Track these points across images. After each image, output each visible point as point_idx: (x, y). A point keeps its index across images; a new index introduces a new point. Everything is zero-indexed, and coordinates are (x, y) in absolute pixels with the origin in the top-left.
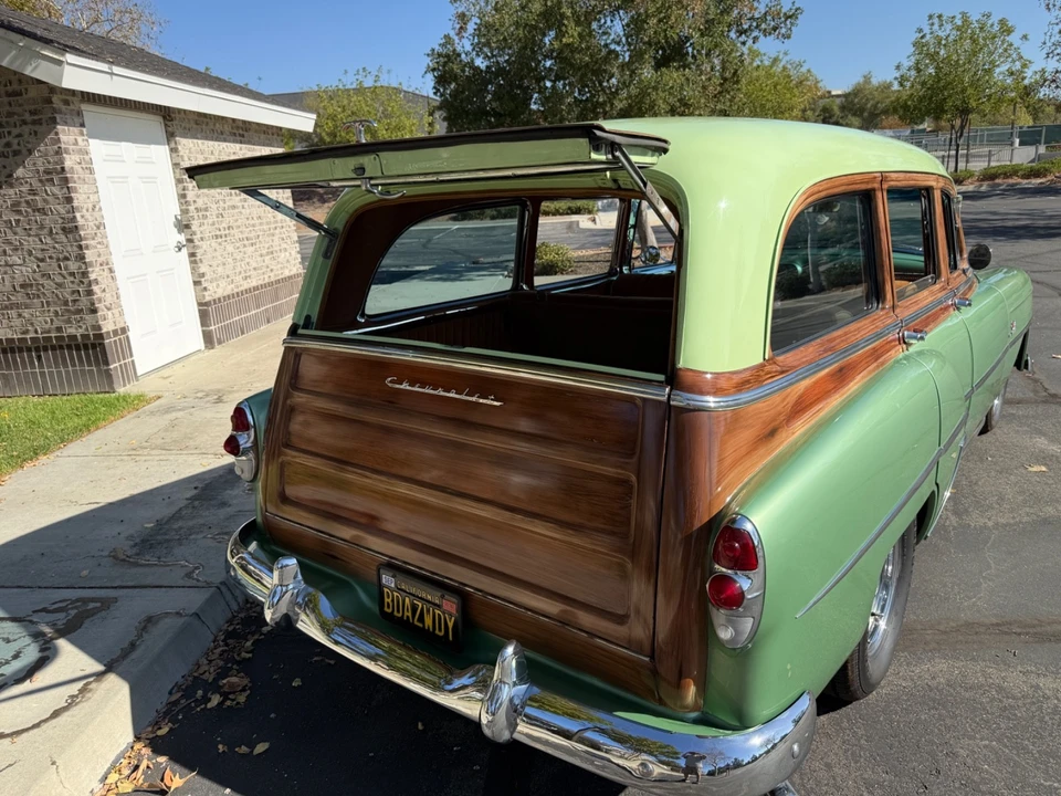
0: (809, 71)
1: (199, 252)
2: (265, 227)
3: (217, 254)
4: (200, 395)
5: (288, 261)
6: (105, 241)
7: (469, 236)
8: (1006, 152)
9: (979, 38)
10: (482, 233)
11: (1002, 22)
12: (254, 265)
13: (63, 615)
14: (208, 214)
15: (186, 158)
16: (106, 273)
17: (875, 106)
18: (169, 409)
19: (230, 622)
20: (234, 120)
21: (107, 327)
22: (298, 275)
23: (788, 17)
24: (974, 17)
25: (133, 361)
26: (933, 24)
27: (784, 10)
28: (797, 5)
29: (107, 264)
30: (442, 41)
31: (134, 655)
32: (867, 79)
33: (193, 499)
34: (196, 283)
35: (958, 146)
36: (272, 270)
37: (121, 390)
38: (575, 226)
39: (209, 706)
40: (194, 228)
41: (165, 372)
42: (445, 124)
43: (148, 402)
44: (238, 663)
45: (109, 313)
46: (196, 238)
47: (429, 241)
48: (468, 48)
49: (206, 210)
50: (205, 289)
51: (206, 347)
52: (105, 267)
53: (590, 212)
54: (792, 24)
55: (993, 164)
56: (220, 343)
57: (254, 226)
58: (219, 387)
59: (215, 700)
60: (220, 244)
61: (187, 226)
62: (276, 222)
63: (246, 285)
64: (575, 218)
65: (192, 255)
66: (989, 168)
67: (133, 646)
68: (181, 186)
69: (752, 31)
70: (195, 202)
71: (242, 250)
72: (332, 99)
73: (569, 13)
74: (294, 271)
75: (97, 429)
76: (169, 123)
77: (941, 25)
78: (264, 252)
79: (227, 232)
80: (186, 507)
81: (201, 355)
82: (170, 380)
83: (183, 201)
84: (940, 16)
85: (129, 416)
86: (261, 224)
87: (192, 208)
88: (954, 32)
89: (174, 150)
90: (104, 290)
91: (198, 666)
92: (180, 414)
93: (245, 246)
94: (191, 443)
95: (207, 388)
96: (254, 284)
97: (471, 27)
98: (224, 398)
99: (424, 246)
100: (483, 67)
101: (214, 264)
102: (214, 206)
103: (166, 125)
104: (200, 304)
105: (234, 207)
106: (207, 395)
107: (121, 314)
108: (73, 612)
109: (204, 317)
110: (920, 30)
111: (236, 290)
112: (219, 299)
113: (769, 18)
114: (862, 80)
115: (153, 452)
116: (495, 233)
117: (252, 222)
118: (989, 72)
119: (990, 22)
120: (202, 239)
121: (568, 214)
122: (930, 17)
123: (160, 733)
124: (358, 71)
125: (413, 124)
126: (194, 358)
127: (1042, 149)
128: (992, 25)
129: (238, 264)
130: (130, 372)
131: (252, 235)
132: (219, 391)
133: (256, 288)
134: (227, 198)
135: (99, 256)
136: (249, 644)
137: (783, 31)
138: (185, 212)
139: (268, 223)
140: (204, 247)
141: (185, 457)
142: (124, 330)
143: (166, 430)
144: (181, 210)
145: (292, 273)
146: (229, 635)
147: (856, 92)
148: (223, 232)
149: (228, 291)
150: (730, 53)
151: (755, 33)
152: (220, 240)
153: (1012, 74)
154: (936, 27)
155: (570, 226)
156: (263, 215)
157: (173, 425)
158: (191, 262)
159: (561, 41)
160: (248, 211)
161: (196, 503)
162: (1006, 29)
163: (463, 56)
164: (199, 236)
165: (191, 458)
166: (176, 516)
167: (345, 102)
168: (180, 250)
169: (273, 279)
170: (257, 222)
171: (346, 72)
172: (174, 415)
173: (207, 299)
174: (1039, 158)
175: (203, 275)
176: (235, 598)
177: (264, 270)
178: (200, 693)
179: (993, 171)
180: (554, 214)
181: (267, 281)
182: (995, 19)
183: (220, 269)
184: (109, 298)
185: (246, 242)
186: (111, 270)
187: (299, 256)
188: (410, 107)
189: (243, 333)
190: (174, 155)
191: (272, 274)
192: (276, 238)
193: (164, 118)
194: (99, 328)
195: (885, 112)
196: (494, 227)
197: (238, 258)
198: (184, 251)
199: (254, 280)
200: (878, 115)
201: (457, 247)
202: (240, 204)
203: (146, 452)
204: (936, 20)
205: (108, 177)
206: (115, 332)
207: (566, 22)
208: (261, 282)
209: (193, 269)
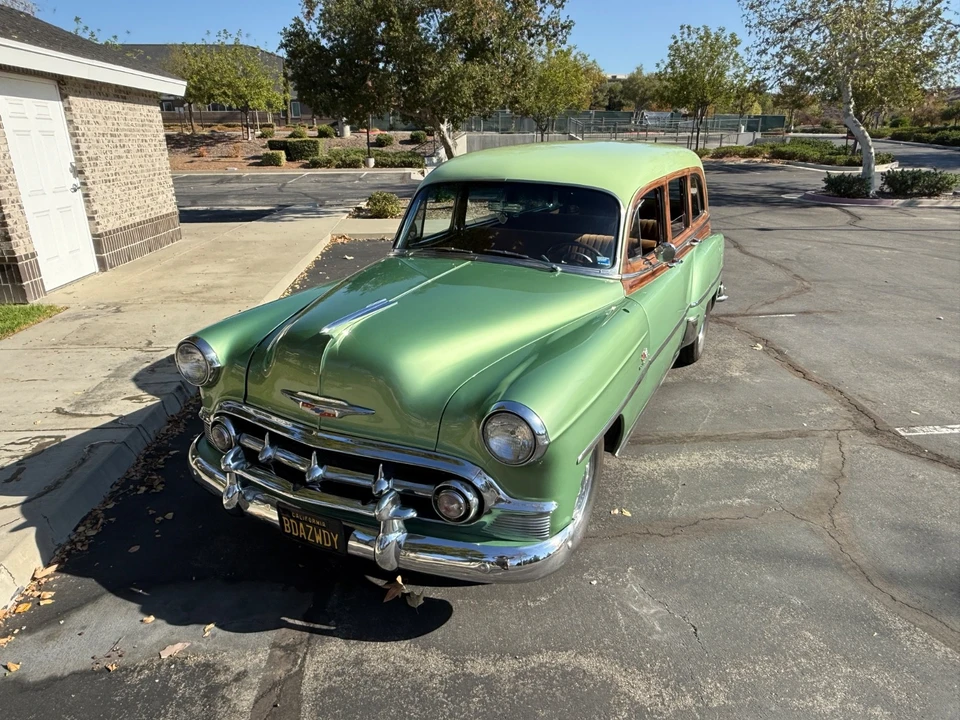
0: (594, 62)
1: (92, 193)
2: (146, 174)
3: (107, 195)
4: (102, 306)
5: (165, 202)
6: (14, 183)
7: (318, 182)
8: (733, 136)
9: (715, 46)
10: (328, 179)
11: (733, 36)
12: (138, 205)
13: (29, 445)
14: (98, 162)
15: (78, 116)
16: (17, 208)
17: (644, 93)
18: (78, 317)
19: (147, 449)
20: (117, 86)
21: (19, 252)
22: (174, 213)
23: (564, 28)
24: (713, 31)
25: (41, 280)
26: (683, 33)
27: (562, 21)
28: (570, 19)
29: (17, 202)
30: (293, 22)
31: (87, 464)
32: (639, 70)
33: (109, 377)
34: (91, 218)
35: (699, 130)
36: (152, 209)
37: (33, 302)
38: (407, 177)
39: (139, 493)
40: (87, 174)
41: (69, 289)
42: (296, 92)
43: (59, 311)
44: (155, 470)
45: (21, 241)
46: (89, 182)
47: (283, 186)
48: (315, 30)
49: (96, 159)
50: (98, 223)
51: (100, 270)
52: (16, 204)
53: (420, 166)
54: (567, 33)
55: (724, 145)
56: (111, 267)
57: (136, 172)
58: (116, 301)
59: (143, 489)
60: (109, 187)
61: (81, 172)
62: (155, 169)
63: (131, 221)
64: (408, 170)
65: (86, 195)
66: (721, 147)
67: (84, 460)
68: (75, 139)
69: (538, 35)
70: (87, 152)
71: (127, 192)
72: (196, 56)
73: (395, 11)
74: (170, 211)
75: (21, 330)
76: (63, 87)
77: (689, 35)
78: (145, 194)
79: (114, 177)
80: (105, 382)
81: (96, 276)
82: (74, 295)
83: (77, 151)
84: (689, 27)
85: (44, 322)
86: (142, 171)
87: (84, 157)
88: (699, 41)
89: (68, 109)
90: (16, 223)
91: (128, 473)
92: (87, 320)
93: (129, 189)
94: (101, 340)
95: (107, 302)
96: (138, 220)
97: (317, 13)
98: (122, 309)
99: (280, 189)
100: (327, 47)
101: (105, 203)
102: (103, 156)
103: (60, 88)
104: (94, 236)
105: (119, 157)
106: (107, 307)
107: (31, 242)
108: (36, 444)
109: (98, 246)
110: (674, 37)
111: (123, 225)
112: (110, 231)
113: (550, 26)
114: (635, 71)
115: (71, 347)
116: (339, 180)
117: (134, 169)
118: (721, 74)
119: (724, 35)
120: (94, 183)
121: (402, 167)
122: (682, 27)
123: (108, 507)
124: (219, 33)
125: (270, 84)
126: (90, 278)
127: (758, 135)
128: (725, 38)
129: (124, 203)
130: (39, 288)
131: (136, 180)
132: (116, 304)
133: (139, 224)
134: (113, 150)
135: (11, 195)
136: (161, 460)
137: (560, 38)
138: (79, 160)
139: (149, 171)
140: (97, 190)
141: (97, 350)
142: (33, 255)
143: (78, 332)
144: (76, 159)
145: (169, 212)
146: (146, 457)
147: (632, 80)
148: (111, 178)
149: (117, 226)
150: (520, 53)
151: (540, 38)
152: (108, 184)
153: (738, 76)
154: (685, 36)
155: (404, 177)
156: (143, 163)
157: (83, 328)
158: (85, 201)
159: (389, 34)
160: (131, 160)
161: (112, 379)
162: (735, 43)
163: (311, 36)
164: (91, 180)
165: (103, 351)
166: (99, 387)
167: (209, 60)
168: (75, 191)
169: (153, 217)
170: (139, 169)
171: (208, 33)
172: (82, 321)
173: (100, 231)
174: (756, 142)
175: (96, 212)
176: (149, 435)
177: (146, 208)
178: (132, 487)
179: (722, 150)
180: (390, 166)
181: (148, 217)
182: (727, 33)
183: (110, 208)
184: (20, 229)
185: (130, 186)
186: (21, 207)
187: (174, 198)
188: (266, 68)
189: (130, 260)
190: (68, 113)
191: (152, 213)
192: (155, 183)
193: (59, 83)
194: (13, 253)
195: (652, 98)
196: (339, 175)
197: (124, 198)
198: (79, 192)
199: (138, 217)
200: (646, 100)
201: (307, 191)
202: (125, 155)
203: (66, 346)
204: (686, 30)
205: (14, 131)
206: (27, 257)
207: (393, 19)
208: (143, 219)
209: (88, 207)
